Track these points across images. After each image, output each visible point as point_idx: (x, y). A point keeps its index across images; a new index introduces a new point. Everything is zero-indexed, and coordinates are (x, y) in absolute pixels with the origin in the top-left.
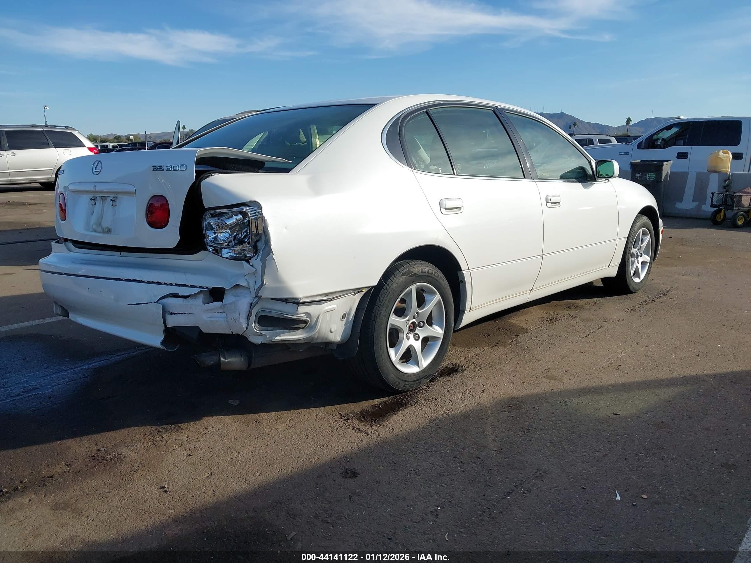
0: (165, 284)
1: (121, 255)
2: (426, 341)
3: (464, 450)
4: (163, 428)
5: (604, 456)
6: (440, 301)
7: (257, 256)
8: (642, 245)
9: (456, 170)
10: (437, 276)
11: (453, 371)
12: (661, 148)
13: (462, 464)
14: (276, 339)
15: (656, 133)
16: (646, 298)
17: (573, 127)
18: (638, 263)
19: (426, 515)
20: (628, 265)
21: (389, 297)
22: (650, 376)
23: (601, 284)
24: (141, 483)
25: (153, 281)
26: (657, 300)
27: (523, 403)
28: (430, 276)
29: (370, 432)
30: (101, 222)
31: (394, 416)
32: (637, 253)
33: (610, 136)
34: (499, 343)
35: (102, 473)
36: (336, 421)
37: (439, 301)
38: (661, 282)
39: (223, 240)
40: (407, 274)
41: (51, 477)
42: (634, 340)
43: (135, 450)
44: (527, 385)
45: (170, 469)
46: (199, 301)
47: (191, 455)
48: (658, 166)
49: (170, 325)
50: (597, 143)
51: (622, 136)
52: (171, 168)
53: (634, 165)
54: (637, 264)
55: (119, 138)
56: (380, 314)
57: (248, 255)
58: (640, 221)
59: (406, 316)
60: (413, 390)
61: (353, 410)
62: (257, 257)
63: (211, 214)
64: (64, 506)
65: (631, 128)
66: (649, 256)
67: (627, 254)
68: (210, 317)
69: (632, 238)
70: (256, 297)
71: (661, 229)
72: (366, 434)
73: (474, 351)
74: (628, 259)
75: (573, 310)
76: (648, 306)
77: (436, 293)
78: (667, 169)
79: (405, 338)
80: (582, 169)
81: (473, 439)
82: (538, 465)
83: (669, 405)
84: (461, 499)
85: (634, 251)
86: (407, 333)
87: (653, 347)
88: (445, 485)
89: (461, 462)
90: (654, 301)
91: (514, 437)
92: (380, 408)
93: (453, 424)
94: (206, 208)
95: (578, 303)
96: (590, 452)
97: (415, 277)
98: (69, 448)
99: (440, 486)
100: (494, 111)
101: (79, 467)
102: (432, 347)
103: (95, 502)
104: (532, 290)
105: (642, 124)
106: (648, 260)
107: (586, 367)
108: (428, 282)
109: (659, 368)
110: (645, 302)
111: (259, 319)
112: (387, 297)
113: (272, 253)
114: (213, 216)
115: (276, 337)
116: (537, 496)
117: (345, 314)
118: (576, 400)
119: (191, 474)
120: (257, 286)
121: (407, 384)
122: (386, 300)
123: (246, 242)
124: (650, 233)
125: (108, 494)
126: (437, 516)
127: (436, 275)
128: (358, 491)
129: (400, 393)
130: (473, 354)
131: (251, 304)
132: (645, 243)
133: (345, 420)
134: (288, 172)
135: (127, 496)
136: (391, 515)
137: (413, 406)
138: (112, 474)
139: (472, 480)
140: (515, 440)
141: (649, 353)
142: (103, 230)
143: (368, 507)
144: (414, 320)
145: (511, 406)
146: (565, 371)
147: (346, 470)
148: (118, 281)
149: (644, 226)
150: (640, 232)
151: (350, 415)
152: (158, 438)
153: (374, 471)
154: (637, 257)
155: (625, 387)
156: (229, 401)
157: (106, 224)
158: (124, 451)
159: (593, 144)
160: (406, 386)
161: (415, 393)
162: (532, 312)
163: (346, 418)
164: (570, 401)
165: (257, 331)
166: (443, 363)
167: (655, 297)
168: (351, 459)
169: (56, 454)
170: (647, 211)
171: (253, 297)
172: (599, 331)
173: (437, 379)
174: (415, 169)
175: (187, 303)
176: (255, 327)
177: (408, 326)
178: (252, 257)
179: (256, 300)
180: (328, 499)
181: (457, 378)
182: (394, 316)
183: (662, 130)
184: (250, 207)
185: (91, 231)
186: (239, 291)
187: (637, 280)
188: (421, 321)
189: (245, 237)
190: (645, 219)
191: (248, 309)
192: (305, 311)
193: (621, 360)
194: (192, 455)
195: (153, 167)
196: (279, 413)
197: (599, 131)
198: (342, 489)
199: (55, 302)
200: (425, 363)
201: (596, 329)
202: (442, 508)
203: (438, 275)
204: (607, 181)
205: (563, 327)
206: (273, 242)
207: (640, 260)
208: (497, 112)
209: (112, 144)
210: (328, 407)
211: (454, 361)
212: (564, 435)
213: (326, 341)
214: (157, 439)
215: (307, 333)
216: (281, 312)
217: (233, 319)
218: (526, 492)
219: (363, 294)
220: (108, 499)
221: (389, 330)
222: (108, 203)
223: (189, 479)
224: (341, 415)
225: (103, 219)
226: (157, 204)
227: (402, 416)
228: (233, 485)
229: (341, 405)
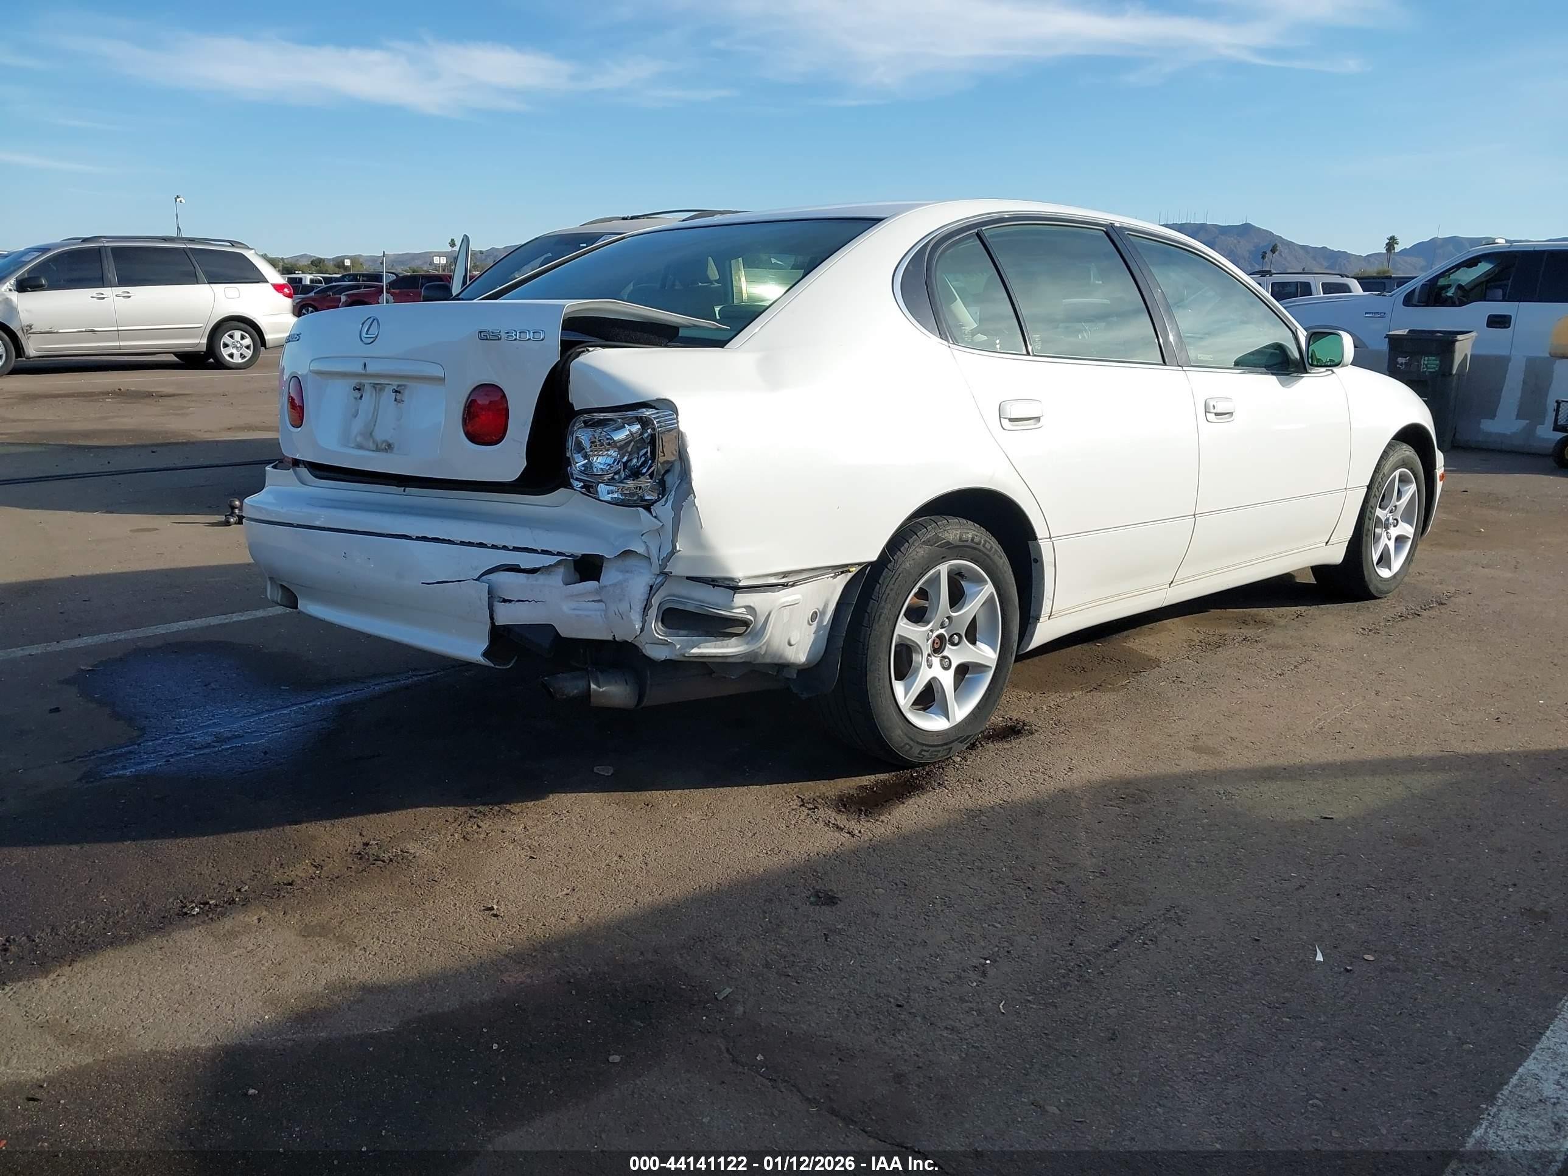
0: (494, 547)
1: (405, 493)
2: (963, 671)
3: (1034, 869)
4: (478, 811)
5: (1297, 889)
6: (993, 595)
7: (664, 499)
8: (1398, 503)
9: (1031, 345)
10: (989, 548)
11: (1012, 731)
12: (1453, 304)
13: (1030, 892)
14: (692, 653)
15: (1443, 274)
16: (1401, 609)
17: (1269, 255)
18: (1389, 539)
19: (964, 971)
20: (1367, 541)
21: (896, 587)
22: (1398, 752)
23: (1312, 580)
24: (449, 901)
25: (471, 541)
26: (1424, 613)
27: (1147, 792)
28: (975, 549)
29: (857, 832)
30: (373, 431)
31: (901, 806)
32: (1388, 519)
33: (1348, 277)
34: (1103, 684)
35: (378, 882)
36: (793, 810)
37: (991, 597)
38: (1436, 579)
39: (602, 469)
40: (932, 543)
41: (290, 884)
42: (1371, 688)
43: (431, 846)
44: (1156, 761)
45: (498, 879)
46: (556, 579)
47: (533, 858)
48: (1445, 343)
49: (500, 621)
50: (1319, 293)
51: (1374, 278)
52: (516, 335)
53: (1394, 341)
54: (1386, 540)
55: (320, 262)
56: (880, 615)
57: (647, 498)
58: (1396, 455)
59: (928, 623)
60: (935, 762)
61: (824, 793)
62: (666, 502)
63: (585, 422)
64: (324, 930)
65: (1397, 258)
66: (1412, 526)
67: (1367, 520)
68: (574, 609)
69: (1377, 488)
70: (662, 573)
71: (1440, 470)
72: (850, 833)
73: (1053, 699)
74: (1369, 530)
75: (1251, 628)
76: (1405, 625)
77: (986, 581)
78: (1464, 348)
79: (924, 663)
80: (1280, 348)
81: (1051, 851)
82: (1172, 898)
83: (1429, 806)
84: (1028, 948)
85: (1380, 513)
86: (929, 655)
87: (1409, 700)
88: (999, 926)
89: (1029, 888)
90: (1419, 615)
91: (1127, 851)
92: (875, 792)
93: (1012, 824)
94: (576, 409)
95: (1264, 615)
96: (1272, 881)
97: (948, 548)
98: (313, 838)
99: (989, 925)
100: (1107, 233)
101: (337, 870)
102: (974, 683)
103: (373, 927)
104: (1172, 582)
105: (1420, 249)
106: (1410, 533)
107: (1274, 733)
108: (972, 559)
109: (1416, 740)
110: (1400, 616)
111: (663, 614)
112: (894, 584)
113: (692, 495)
114: (587, 424)
115: (693, 648)
116: (1169, 949)
117: (816, 613)
118: (1249, 790)
119: (538, 889)
120: (664, 555)
121: (925, 751)
122: (891, 590)
123: (644, 474)
124: (1416, 478)
125: (394, 915)
126: (984, 974)
127: (988, 546)
128: (839, 927)
129: (912, 766)
130: (1053, 702)
131: (651, 587)
132: (1405, 499)
133: (809, 809)
134: (722, 347)
135: (428, 920)
136: (901, 969)
137: (937, 791)
138: (397, 883)
139: (1049, 919)
140: (1130, 856)
141: (1399, 712)
142: (377, 446)
143: (859, 954)
144: (942, 631)
145: (1123, 796)
146: (1232, 738)
147: (817, 892)
148: (403, 540)
149: (1404, 464)
150: (1395, 476)
151: (820, 800)
152: (471, 827)
153: (867, 896)
154: (1387, 527)
155: (1346, 770)
156: (595, 770)
157: (381, 435)
158: (412, 847)
159: (1311, 295)
160: (923, 753)
161: (939, 768)
162: (1171, 630)
163: (811, 806)
164: (1238, 791)
165: (660, 637)
166: (993, 718)
167: (1421, 607)
168: (825, 873)
169: (293, 847)
170: (1411, 435)
171: (655, 574)
172: (1302, 668)
173: (982, 746)
174: (954, 344)
175: (535, 582)
176: (656, 629)
177: (930, 641)
178: (656, 501)
179: (659, 579)
180: (786, 939)
181: (1020, 745)
182: (905, 620)
183: (1458, 267)
184: (657, 409)
185: (353, 448)
186: (631, 562)
187: (1384, 573)
188: (955, 634)
189: (644, 464)
190: (1407, 451)
191: (646, 596)
192: (747, 604)
193: (1341, 723)
194: (535, 857)
195: (481, 332)
196: (687, 791)
197: (1326, 264)
198: (810, 923)
199: (271, 579)
200: (961, 712)
201: (1296, 664)
202: (994, 961)
203: (992, 547)
204: (1330, 372)
205: (1231, 658)
206: (695, 475)
207: (1394, 532)
208: (1112, 234)
209: (311, 276)
210: (776, 785)
211: (1015, 716)
212: (1223, 850)
213: (781, 661)
214: (469, 830)
215: (747, 644)
216: (703, 602)
217: (617, 613)
218: (1147, 942)
219: (850, 575)
220: (395, 923)
221: (896, 646)
222: (388, 395)
223: (534, 896)
224: (802, 800)
225: (377, 424)
226: (482, 401)
227: (916, 806)
228: (615, 909)
229: (801, 783)
